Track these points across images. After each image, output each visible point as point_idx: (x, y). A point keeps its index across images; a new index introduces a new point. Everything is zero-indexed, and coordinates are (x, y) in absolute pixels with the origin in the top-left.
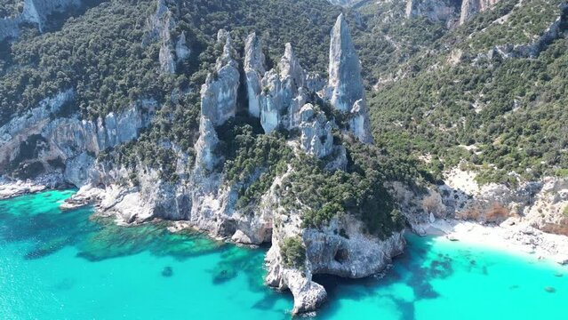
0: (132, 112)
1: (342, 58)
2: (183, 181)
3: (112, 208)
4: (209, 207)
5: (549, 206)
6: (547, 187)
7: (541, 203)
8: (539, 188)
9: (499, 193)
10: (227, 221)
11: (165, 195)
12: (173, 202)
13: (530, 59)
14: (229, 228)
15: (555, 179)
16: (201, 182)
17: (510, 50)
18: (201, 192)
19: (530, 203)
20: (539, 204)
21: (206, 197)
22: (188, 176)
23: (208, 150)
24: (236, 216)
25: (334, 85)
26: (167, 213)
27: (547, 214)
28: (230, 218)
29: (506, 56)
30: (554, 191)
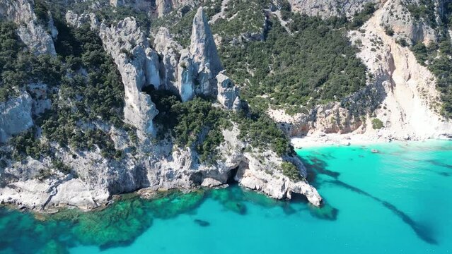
0: (23, 98)
1: (206, 40)
2: (130, 155)
3: (49, 204)
4: (170, 169)
5: (324, 120)
6: (320, 110)
7: (320, 119)
8: (316, 112)
9: (303, 118)
10: (194, 174)
11: (117, 172)
12: (126, 176)
13: (261, 41)
14: (197, 179)
15: (322, 106)
16: (151, 150)
17: (250, 36)
18: (156, 159)
19: (315, 121)
20: (319, 120)
21: (161, 161)
22: (134, 149)
23: (151, 122)
24: (202, 168)
25: (200, 61)
26: (123, 187)
27: (325, 124)
28: (197, 171)
29: (248, 40)
30: (323, 111)
